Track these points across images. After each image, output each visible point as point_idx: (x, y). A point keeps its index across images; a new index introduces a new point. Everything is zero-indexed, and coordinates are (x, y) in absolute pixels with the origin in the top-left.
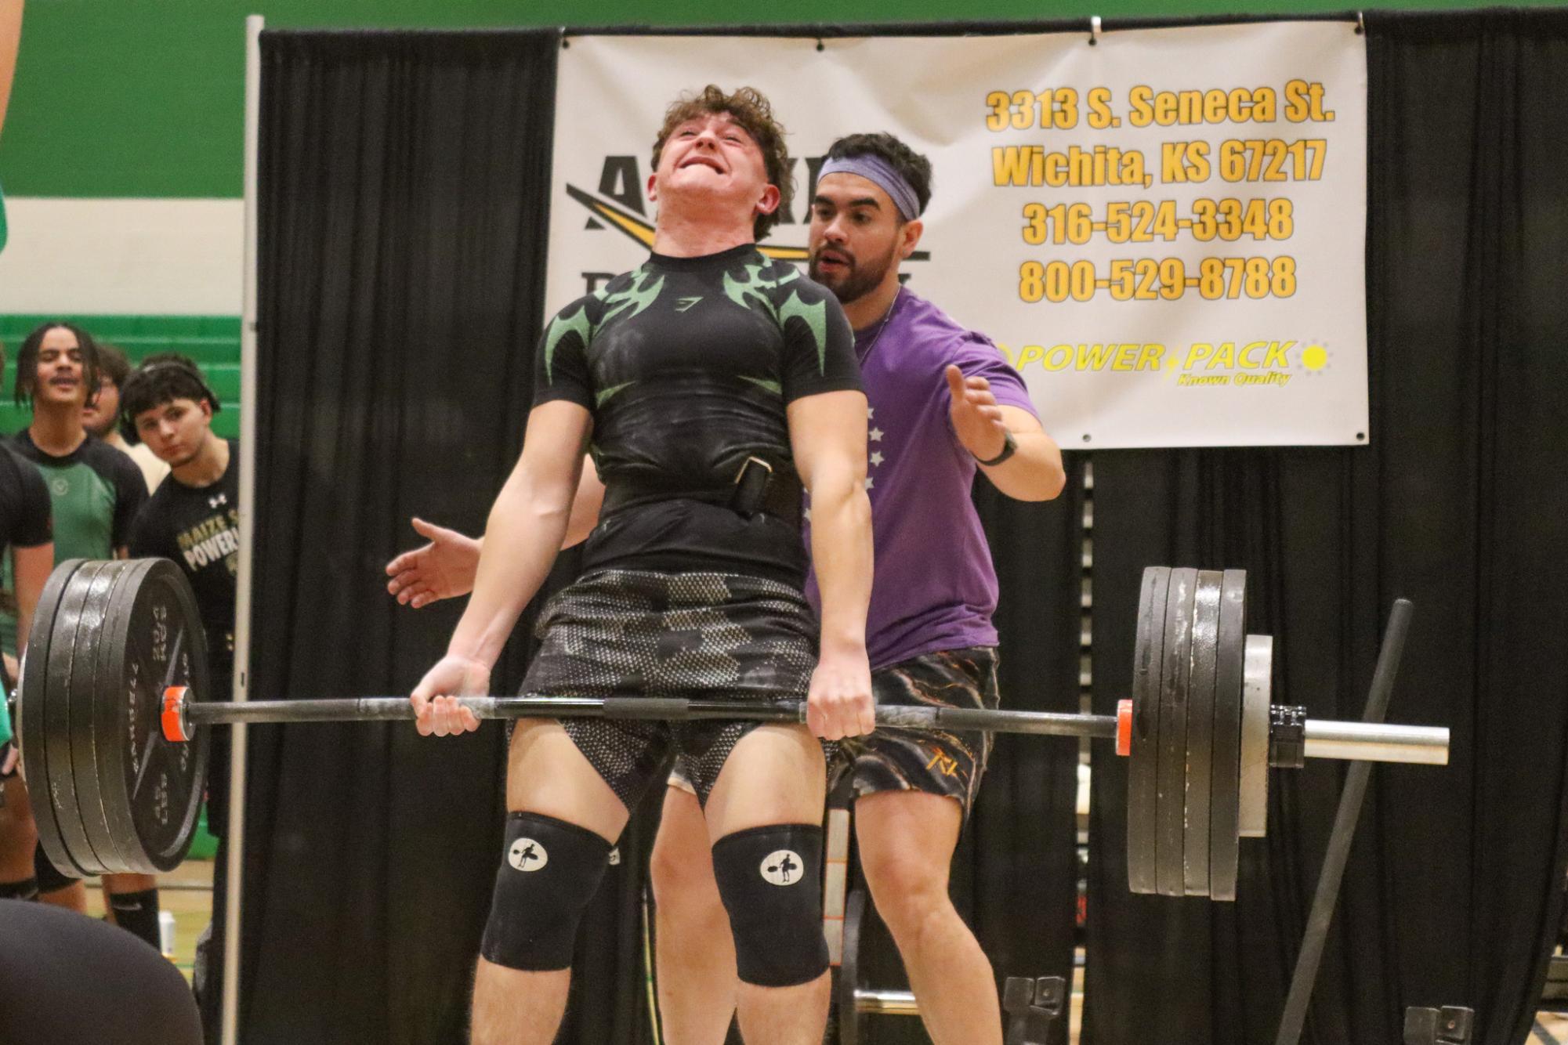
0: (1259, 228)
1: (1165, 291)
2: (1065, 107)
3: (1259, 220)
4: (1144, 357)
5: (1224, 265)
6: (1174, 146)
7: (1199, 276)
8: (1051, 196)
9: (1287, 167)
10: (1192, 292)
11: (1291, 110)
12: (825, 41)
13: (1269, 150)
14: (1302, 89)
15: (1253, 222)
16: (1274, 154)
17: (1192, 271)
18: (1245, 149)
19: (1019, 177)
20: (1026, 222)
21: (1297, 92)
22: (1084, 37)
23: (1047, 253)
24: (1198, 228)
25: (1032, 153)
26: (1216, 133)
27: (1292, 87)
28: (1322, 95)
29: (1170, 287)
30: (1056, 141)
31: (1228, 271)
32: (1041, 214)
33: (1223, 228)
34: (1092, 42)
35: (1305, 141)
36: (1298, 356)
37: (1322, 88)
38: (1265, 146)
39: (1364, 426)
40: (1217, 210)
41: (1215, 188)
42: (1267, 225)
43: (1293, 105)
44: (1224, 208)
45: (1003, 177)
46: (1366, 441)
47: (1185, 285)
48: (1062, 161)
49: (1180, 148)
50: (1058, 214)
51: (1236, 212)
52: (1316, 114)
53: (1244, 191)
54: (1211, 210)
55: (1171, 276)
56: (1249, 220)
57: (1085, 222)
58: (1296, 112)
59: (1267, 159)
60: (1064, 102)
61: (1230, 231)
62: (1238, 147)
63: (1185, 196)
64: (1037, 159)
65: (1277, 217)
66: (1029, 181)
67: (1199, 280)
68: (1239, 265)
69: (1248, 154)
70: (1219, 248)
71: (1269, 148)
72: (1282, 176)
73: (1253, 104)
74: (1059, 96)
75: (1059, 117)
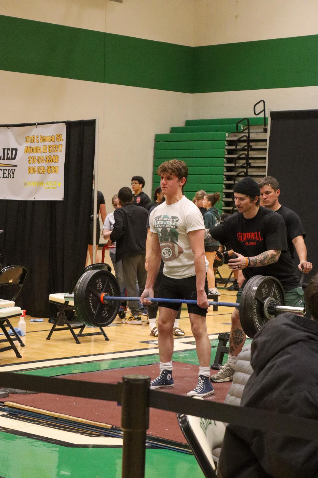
0: (55, 161)
1: (43, 172)
2: (33, 139)
3: (55, 160)
4: (41, 184)
5: (51, 167)
6: (44, 146)
7: (47, 169)
8: (32, 155)
9: (58, 150)
10: (46, 172)
11: (57, 139)
12: (8, 127)
13: (55, 147)
14: (59, 136)
15: (54, 160)
16: (56, 147)
17: (46, 169)
18: (51, 147)
19: (28, 152)
20: (29, 160)
21: (58, 136)
22: (35, 126)
23: (32, 165)
24: (46, 161)
25: (29, 147)
26: (48, 144)
27: (57, 135)
28: (62, 136)
29: (43, 171)
30: (32, 145)
31: (51, 168)
32: (31, 158)
33: (50, 161)
34: (37, 127)
35: (60, 145)
36: (58, 184)
37: (62, 135)
38: (54, 146)
39: (63, 197)
40: (48, 158)
41: (48, 154)
42: (56, 160)
43: (57, 138)
44: (49, 157)
45: (26, 152)
46: (63, 200)
47: (45, 171)
48: (33, 149)
49: (45, 146)
50: (33, 158)
51: (51, 158)
52: (61, 140)
53: (52, 154)
54: (47, 158)
55: (43, 170)
56: (53, 159)
57: (35, 159)
58: (58, 140)
59: (55, 148)
60: (33, 138)
61: (51, 161)
62: (50, 147)
63: (45, 155)
64: (30, 148)
65: (57, 159)
66: (29, 153)
67: (47, 170)
68: (52, 167)
69: (52, 147)
70: (49, 164)
71: (55, 146)
72: (57, 151)
73: (51, 139)
74: (33, 137)
75: (33, 141)
